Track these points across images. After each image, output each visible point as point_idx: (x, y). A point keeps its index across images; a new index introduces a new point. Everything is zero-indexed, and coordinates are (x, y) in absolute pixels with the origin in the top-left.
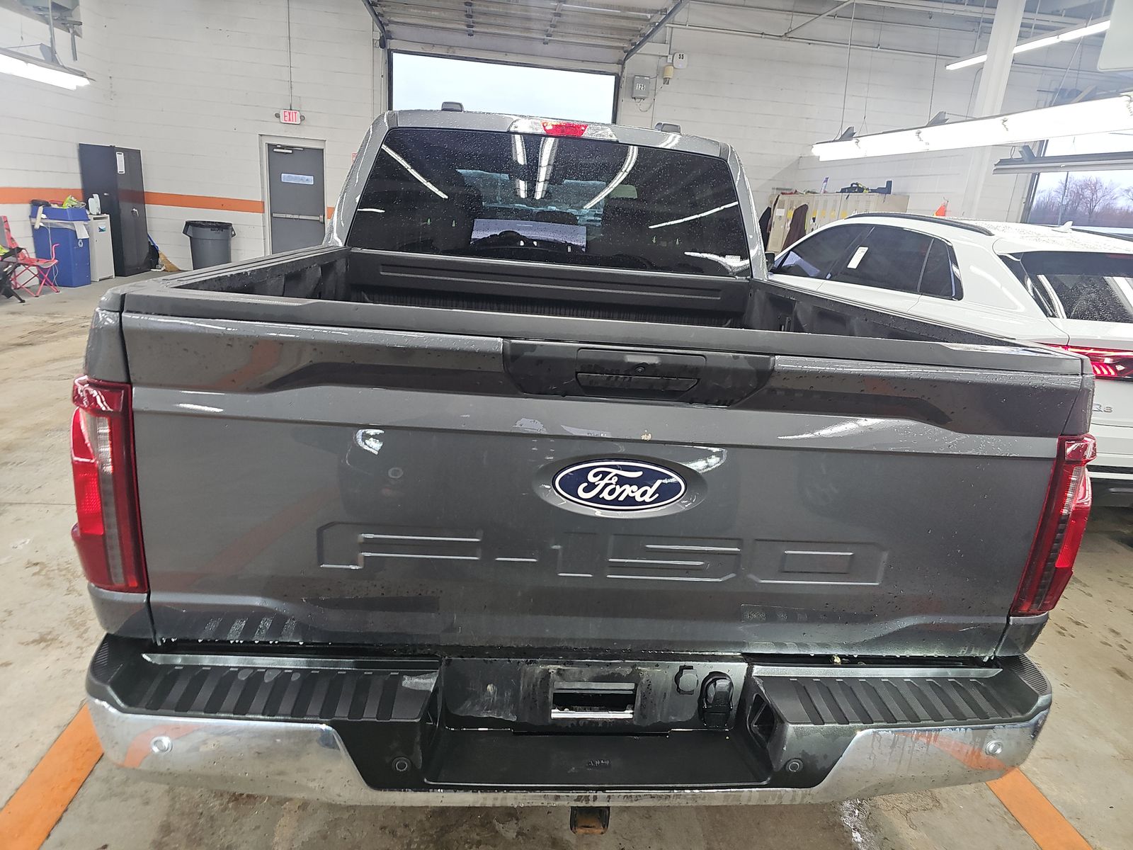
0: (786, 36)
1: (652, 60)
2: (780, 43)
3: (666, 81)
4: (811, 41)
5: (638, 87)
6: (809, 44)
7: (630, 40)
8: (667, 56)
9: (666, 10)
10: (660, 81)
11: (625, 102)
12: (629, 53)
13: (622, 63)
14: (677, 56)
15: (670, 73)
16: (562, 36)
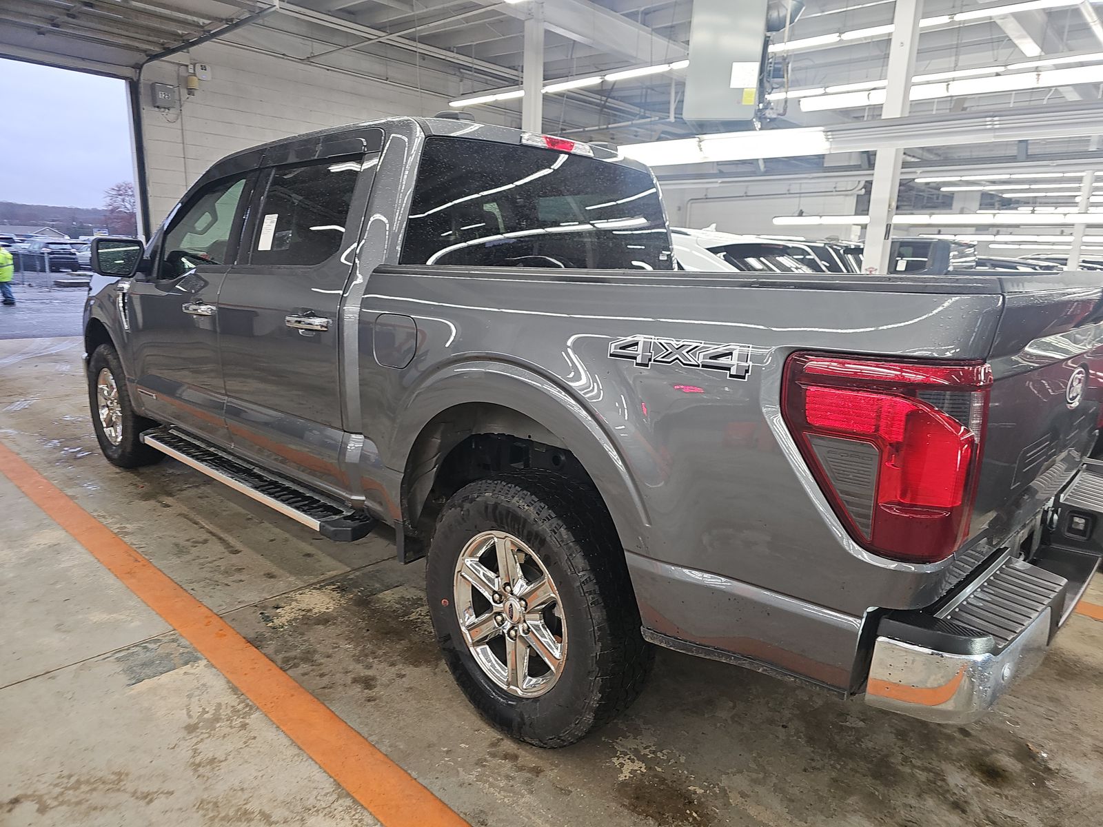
0: (308, 60)
1: (173, 68)
2: (301, 66)
3: (191, 91)
4: (330, 68)
5: (161, 95)
6: (328, 70)
7: (162, 44)
8: (187, 66)
9: (232, 20)
10: (184, 92)
11: (147, 113)
12: (153, 57)
13: (138, 67)
14: (198, 67)
15: (194, 83)
16: (74, 28)
